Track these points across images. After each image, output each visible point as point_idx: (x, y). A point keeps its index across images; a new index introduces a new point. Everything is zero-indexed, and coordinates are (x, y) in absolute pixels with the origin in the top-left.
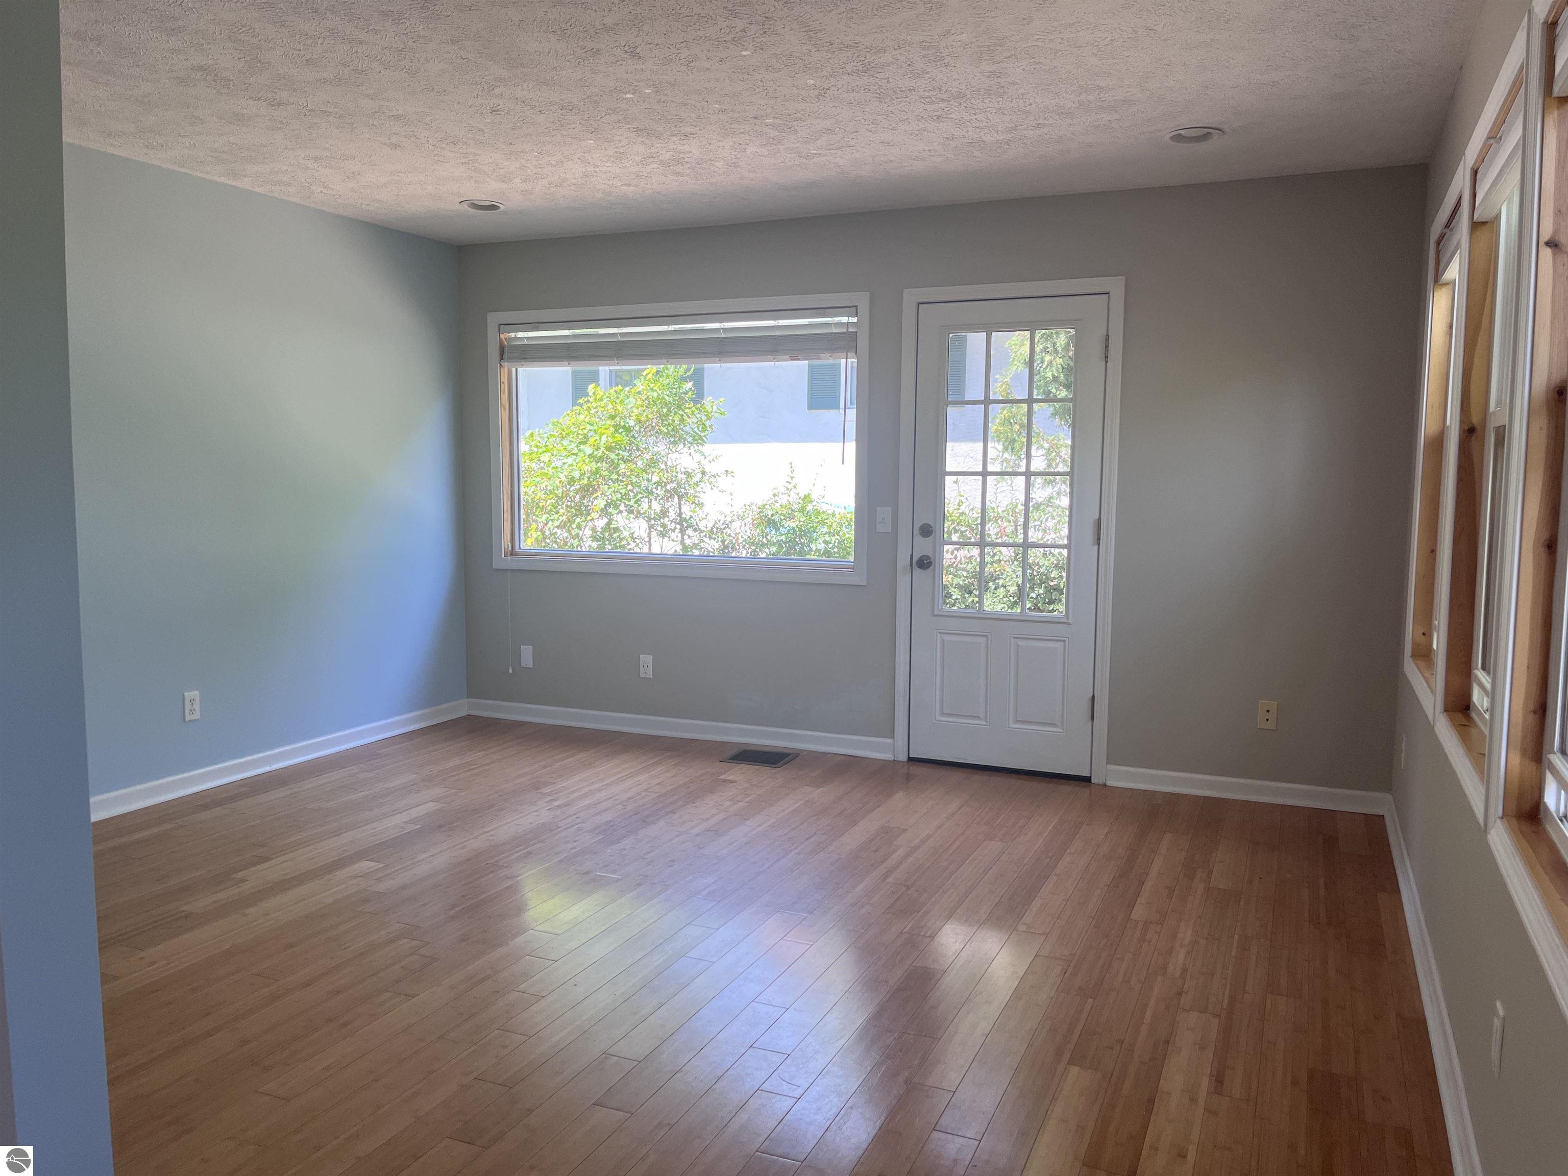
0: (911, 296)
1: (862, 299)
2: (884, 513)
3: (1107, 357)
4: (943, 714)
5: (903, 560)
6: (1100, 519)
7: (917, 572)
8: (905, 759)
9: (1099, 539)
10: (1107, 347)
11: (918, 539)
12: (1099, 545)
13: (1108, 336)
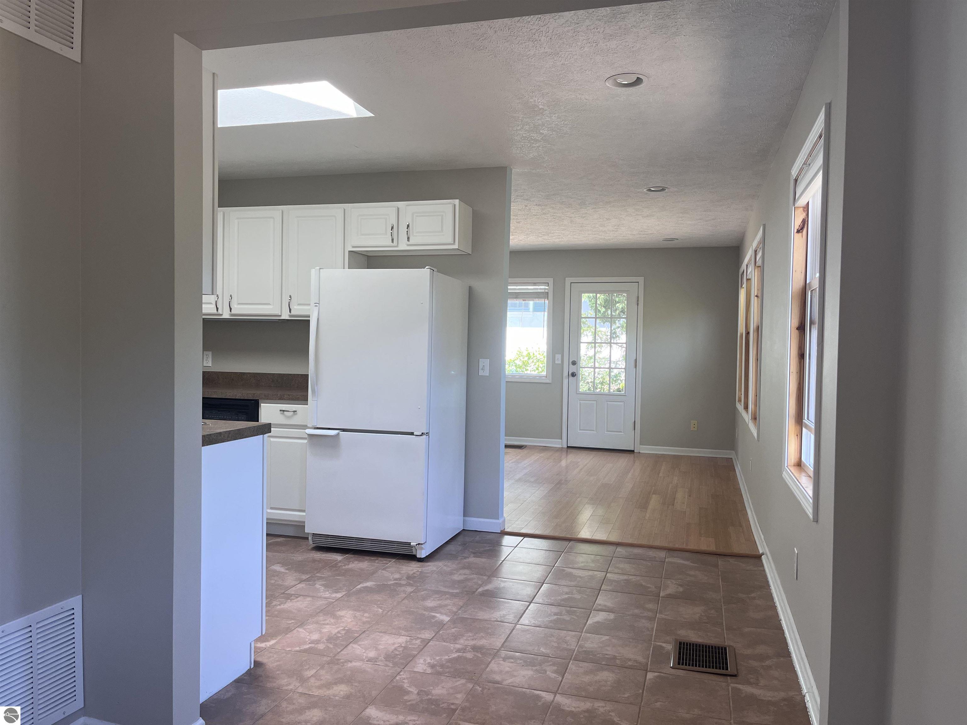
0: (568, 280)
1: (551, 281)
2: (558, 356)
3: (638, 304)
4: (580, 430)
5: (565, 374)
6: (636, 359)
7: (571, 378)
8: (566, 447)
9: (636, 366)
10: (638, 300)
11: (571, 365)
12: (636, 368)
13: (638, 296)
